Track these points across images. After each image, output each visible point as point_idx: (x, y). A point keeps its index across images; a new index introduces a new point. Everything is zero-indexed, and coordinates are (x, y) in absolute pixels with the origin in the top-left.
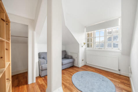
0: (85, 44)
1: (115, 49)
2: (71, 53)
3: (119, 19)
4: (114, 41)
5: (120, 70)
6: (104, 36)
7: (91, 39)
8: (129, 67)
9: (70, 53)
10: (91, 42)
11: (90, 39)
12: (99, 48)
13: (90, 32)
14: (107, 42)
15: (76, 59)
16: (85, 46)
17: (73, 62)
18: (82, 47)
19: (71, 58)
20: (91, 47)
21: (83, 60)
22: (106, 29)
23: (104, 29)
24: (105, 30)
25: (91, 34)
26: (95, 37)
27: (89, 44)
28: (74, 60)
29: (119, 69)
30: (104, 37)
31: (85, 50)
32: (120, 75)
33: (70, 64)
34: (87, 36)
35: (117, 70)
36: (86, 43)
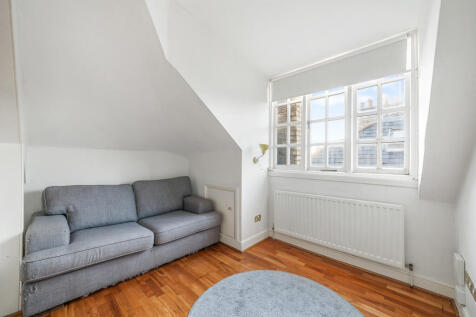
0: (264, 148)
1: (390, 174)
2: (209, 187)
3: (409, 40)
4: (387, 138)
5: (410, 267)
6: (343, 114)
7: (294, 130)
8: (457, 257)
9: (206, 188)
10: (294, 140)
11: (289, 129)
12: (322, 166)
13: (289, 102)
14: (357, 143)
15: (229, 216)
16: (268, 160)
17: (218, 228)
18: (255, 161)
19: (211, 208)
20: (293, 161)
21: (258, 219)
22: (353, 86)
23: (346, 88)
24: (350, 90)
25: (294, 109)
26: (309, 123)
27: (285, 149)
28: (221, 218)
29: (409, 262)
30: (342, 123)
31: (269, 177)
32: (412, 289)
33: (200, 237)
34: (279, 119)
35: (400, 264)
36: (274, 145)
